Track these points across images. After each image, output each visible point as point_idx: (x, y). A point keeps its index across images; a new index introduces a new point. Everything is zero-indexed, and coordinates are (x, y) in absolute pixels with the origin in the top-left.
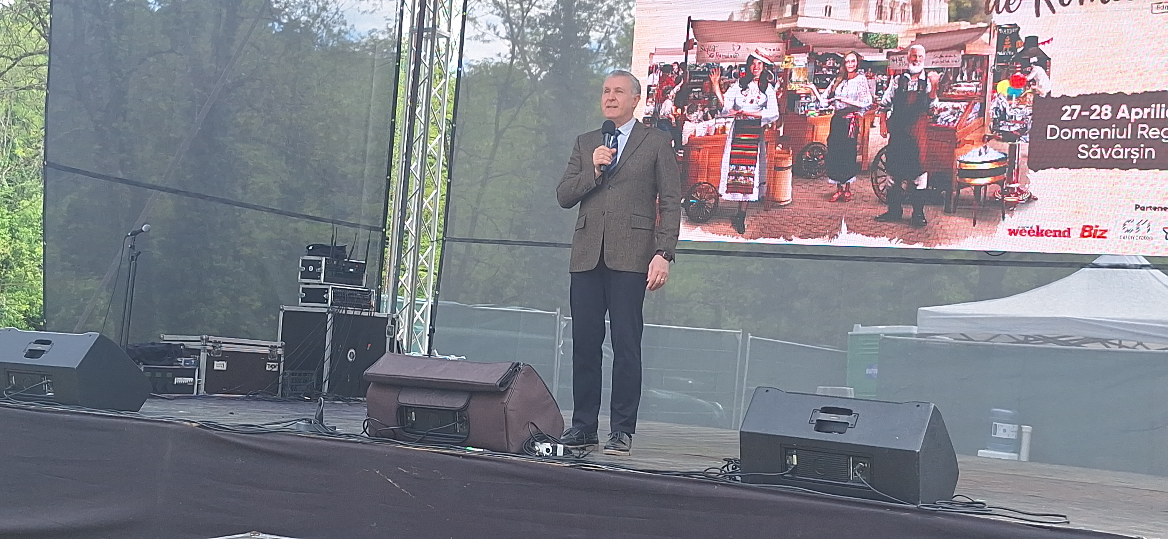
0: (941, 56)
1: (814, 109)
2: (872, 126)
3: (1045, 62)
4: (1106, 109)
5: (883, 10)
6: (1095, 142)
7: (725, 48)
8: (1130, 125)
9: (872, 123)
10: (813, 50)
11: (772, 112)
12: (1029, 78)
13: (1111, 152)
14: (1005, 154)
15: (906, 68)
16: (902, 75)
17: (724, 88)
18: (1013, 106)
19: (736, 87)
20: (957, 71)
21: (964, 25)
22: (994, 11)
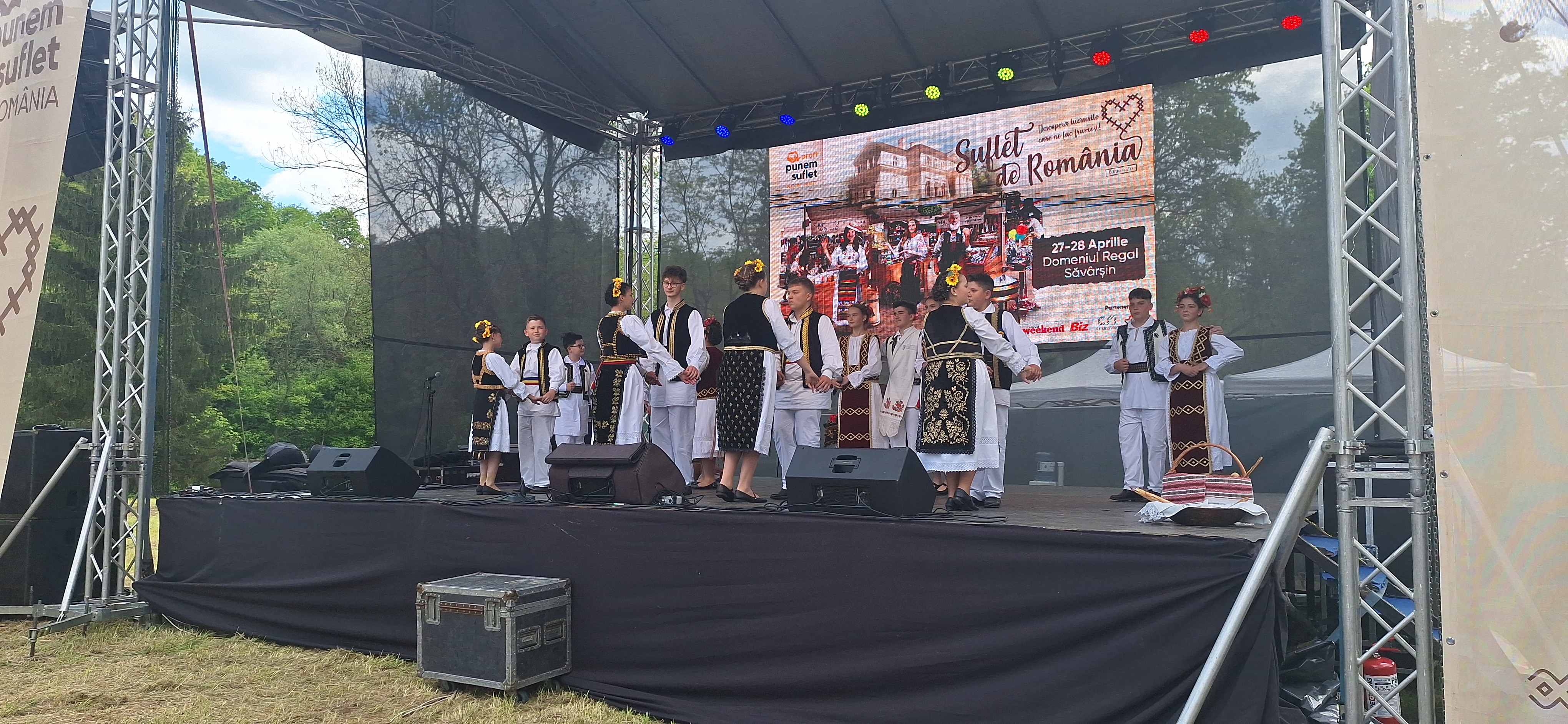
0: (971, 217)
1: (890, 259)
2: (929, 268)
3: (1038, 215)
4: (1081, 243)
5: (931, 189)
6: (1075, 266)
7: (829, 224)
8: (1097, 253)
10: (886, 220)
11: (863, 264)
12: (1029, 227)
13: (1086, 272)
14: (1017, 279)
15: (948, 227)
16: (945, 232)
18: (1020, 246)
19: (838, 249)
20: (981, 226)
21: (984, 195)
22: (1003, 183)
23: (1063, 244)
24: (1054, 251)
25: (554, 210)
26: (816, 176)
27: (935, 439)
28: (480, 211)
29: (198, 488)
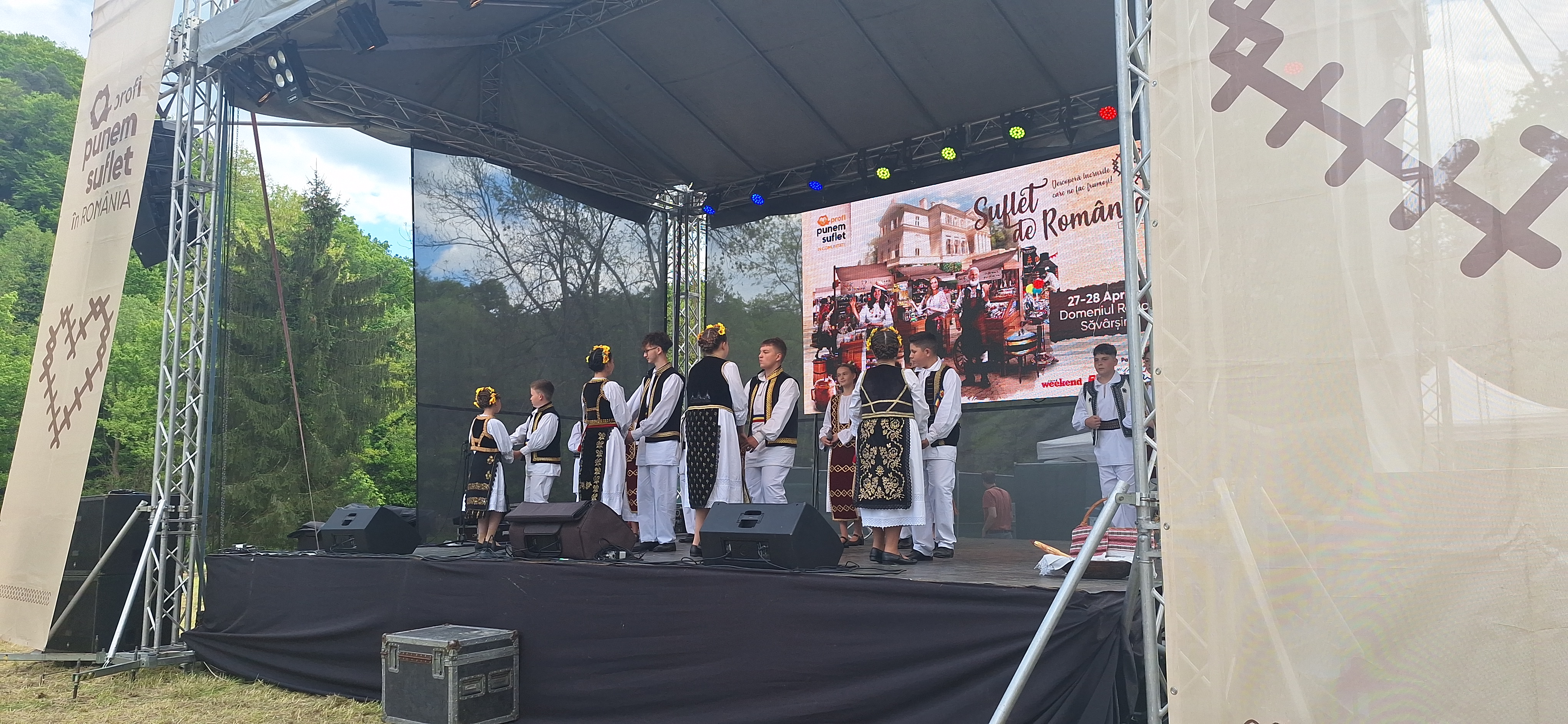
1: (914, 316)
3: (1054, 269)
4: (1096, 296)
5: (951, 247)
6: (1091, 319)
7: (856, 284)
8: (1112, 305)
9: (951, 321)
10: (910, 278)
11: (889, 321)
12: (1045, 280)
13: (1102, 324)
14: (1034, 334)
15: (968, 283)
16: (966, 288)
18: (1037, 300)
19: (866, 308)
20: (1000, 282)
21: (1002, 251)
22: (1019, 239)
23: (1078, 297)
24: (1070, 305)
26: (844, 238)
27: (873, 495)
28: (600, 281)
29: (241, 546)
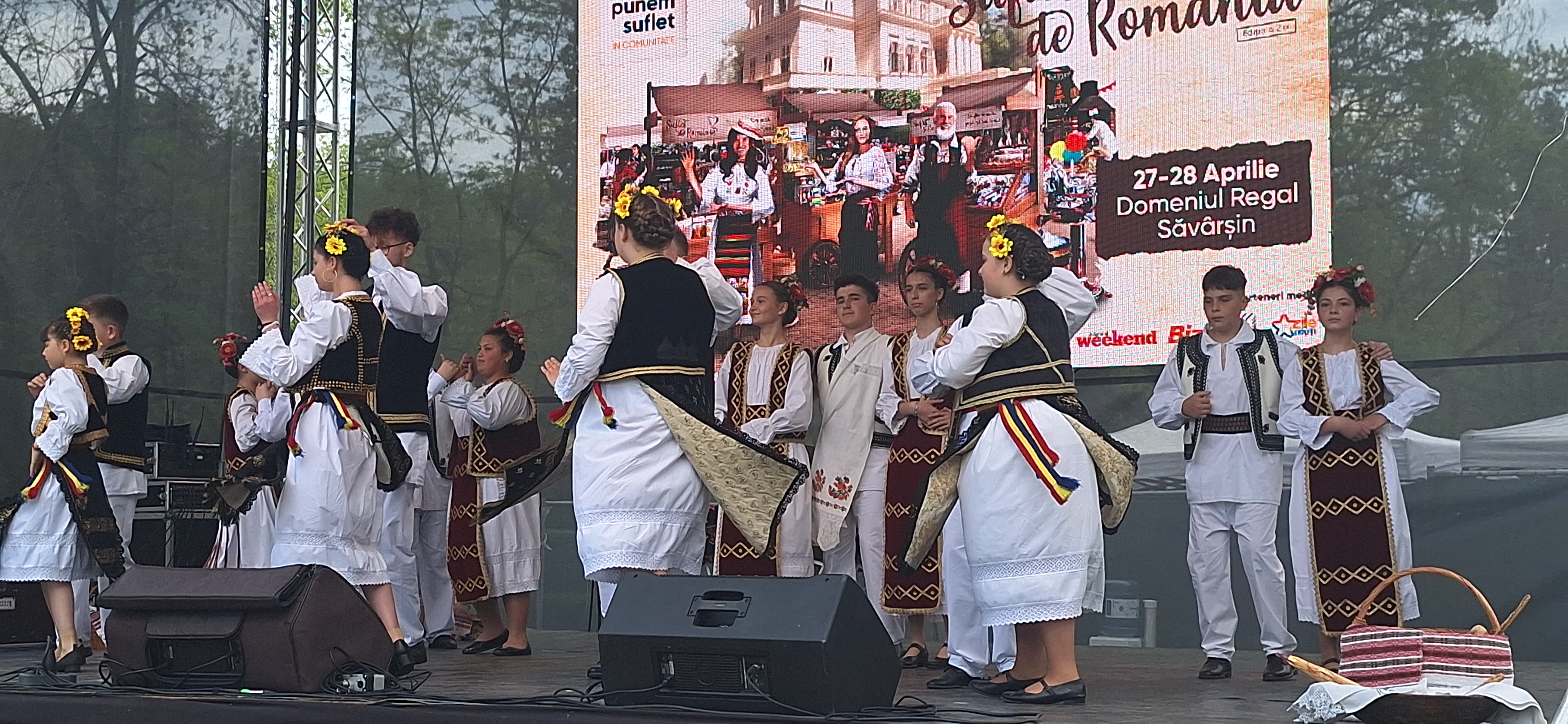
0: (976, 115)
1: (818, 195)
2: (896, 213)
3: (1107, 114)
4: (1190, 171)
5: (899, 59)
6: (1178, 215)
7: (698, 122)
8: (1221, 190)
9: (895, 209)
10: (812, 118)
11: (765, 203)
13: (1200, 227)
14: (1067, 240)
15: (932, 133)
16: (928, 143)
17: (701, 175)
18: (1072, 175)
19: (716, 173)
20: (997, 134)
21: (1003, 72)
22: (1039, 51)
23: (1154, 172)
24: (1138, 186)
25: (138, 81)
26: (672, 26)
